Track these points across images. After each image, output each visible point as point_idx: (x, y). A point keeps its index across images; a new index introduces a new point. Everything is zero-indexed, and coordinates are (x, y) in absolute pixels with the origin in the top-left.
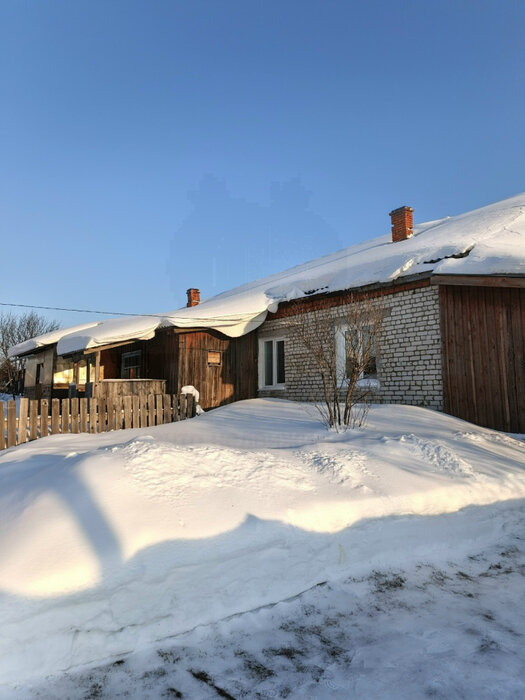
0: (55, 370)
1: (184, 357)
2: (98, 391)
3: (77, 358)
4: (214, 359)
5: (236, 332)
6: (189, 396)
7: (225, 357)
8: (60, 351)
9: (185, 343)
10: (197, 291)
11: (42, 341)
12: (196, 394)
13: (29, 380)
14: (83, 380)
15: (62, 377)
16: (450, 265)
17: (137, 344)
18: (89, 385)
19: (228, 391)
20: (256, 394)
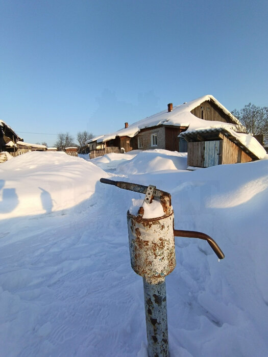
0: (97, 146)
1: (122, 142)
2: (106, 149)
3: (101, 143)
4: (128, 142)
5: (132, 136)
6: (123, 150)
7: (130, 142)
8: (98, 142)
9: (121, 139)
10: (127, 123)
11: (94, 140)
12: (124, 149)
13: (91, 149)
14: (103, 148)
15: (98, 147)
16: (165, 123)
17: (112, 140)
18: (104, 149)
19: (131, 148)
20: (137, 149)
